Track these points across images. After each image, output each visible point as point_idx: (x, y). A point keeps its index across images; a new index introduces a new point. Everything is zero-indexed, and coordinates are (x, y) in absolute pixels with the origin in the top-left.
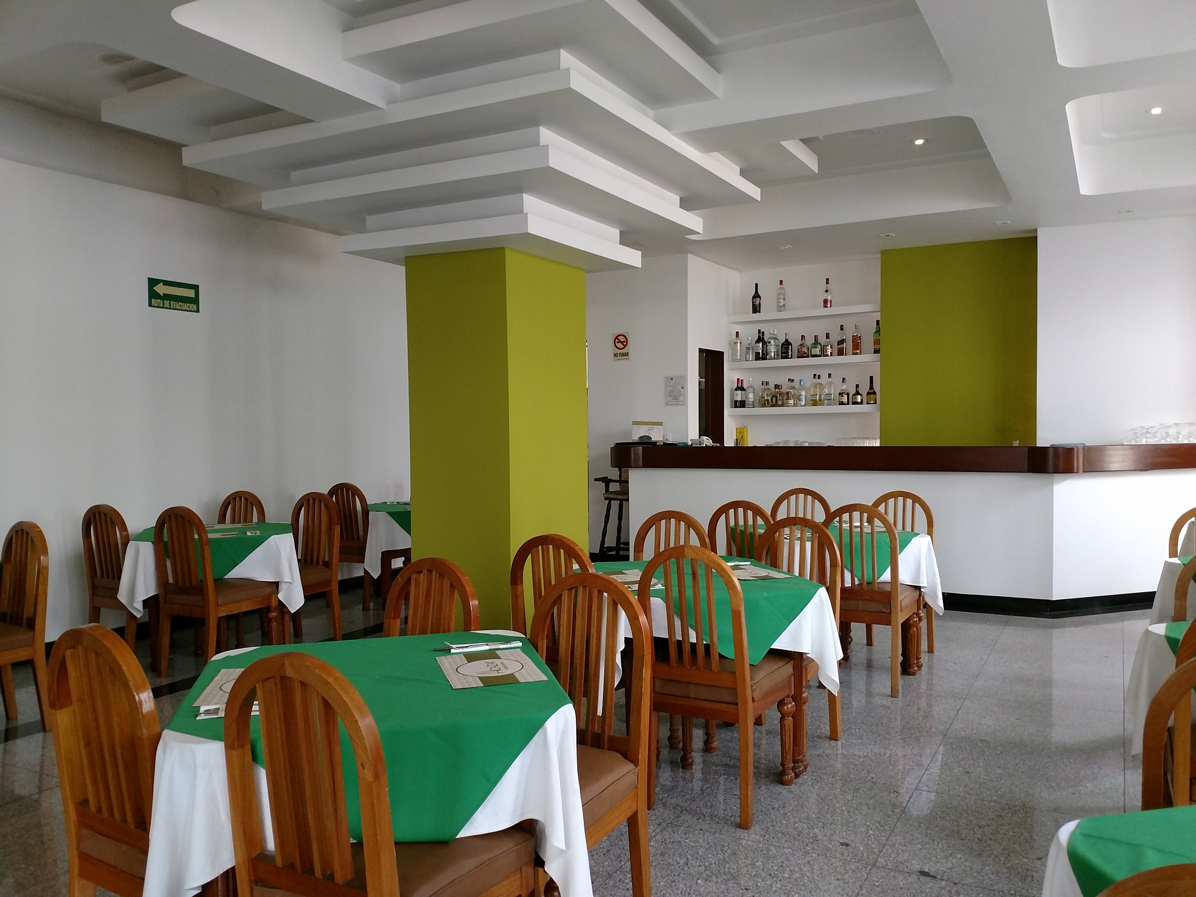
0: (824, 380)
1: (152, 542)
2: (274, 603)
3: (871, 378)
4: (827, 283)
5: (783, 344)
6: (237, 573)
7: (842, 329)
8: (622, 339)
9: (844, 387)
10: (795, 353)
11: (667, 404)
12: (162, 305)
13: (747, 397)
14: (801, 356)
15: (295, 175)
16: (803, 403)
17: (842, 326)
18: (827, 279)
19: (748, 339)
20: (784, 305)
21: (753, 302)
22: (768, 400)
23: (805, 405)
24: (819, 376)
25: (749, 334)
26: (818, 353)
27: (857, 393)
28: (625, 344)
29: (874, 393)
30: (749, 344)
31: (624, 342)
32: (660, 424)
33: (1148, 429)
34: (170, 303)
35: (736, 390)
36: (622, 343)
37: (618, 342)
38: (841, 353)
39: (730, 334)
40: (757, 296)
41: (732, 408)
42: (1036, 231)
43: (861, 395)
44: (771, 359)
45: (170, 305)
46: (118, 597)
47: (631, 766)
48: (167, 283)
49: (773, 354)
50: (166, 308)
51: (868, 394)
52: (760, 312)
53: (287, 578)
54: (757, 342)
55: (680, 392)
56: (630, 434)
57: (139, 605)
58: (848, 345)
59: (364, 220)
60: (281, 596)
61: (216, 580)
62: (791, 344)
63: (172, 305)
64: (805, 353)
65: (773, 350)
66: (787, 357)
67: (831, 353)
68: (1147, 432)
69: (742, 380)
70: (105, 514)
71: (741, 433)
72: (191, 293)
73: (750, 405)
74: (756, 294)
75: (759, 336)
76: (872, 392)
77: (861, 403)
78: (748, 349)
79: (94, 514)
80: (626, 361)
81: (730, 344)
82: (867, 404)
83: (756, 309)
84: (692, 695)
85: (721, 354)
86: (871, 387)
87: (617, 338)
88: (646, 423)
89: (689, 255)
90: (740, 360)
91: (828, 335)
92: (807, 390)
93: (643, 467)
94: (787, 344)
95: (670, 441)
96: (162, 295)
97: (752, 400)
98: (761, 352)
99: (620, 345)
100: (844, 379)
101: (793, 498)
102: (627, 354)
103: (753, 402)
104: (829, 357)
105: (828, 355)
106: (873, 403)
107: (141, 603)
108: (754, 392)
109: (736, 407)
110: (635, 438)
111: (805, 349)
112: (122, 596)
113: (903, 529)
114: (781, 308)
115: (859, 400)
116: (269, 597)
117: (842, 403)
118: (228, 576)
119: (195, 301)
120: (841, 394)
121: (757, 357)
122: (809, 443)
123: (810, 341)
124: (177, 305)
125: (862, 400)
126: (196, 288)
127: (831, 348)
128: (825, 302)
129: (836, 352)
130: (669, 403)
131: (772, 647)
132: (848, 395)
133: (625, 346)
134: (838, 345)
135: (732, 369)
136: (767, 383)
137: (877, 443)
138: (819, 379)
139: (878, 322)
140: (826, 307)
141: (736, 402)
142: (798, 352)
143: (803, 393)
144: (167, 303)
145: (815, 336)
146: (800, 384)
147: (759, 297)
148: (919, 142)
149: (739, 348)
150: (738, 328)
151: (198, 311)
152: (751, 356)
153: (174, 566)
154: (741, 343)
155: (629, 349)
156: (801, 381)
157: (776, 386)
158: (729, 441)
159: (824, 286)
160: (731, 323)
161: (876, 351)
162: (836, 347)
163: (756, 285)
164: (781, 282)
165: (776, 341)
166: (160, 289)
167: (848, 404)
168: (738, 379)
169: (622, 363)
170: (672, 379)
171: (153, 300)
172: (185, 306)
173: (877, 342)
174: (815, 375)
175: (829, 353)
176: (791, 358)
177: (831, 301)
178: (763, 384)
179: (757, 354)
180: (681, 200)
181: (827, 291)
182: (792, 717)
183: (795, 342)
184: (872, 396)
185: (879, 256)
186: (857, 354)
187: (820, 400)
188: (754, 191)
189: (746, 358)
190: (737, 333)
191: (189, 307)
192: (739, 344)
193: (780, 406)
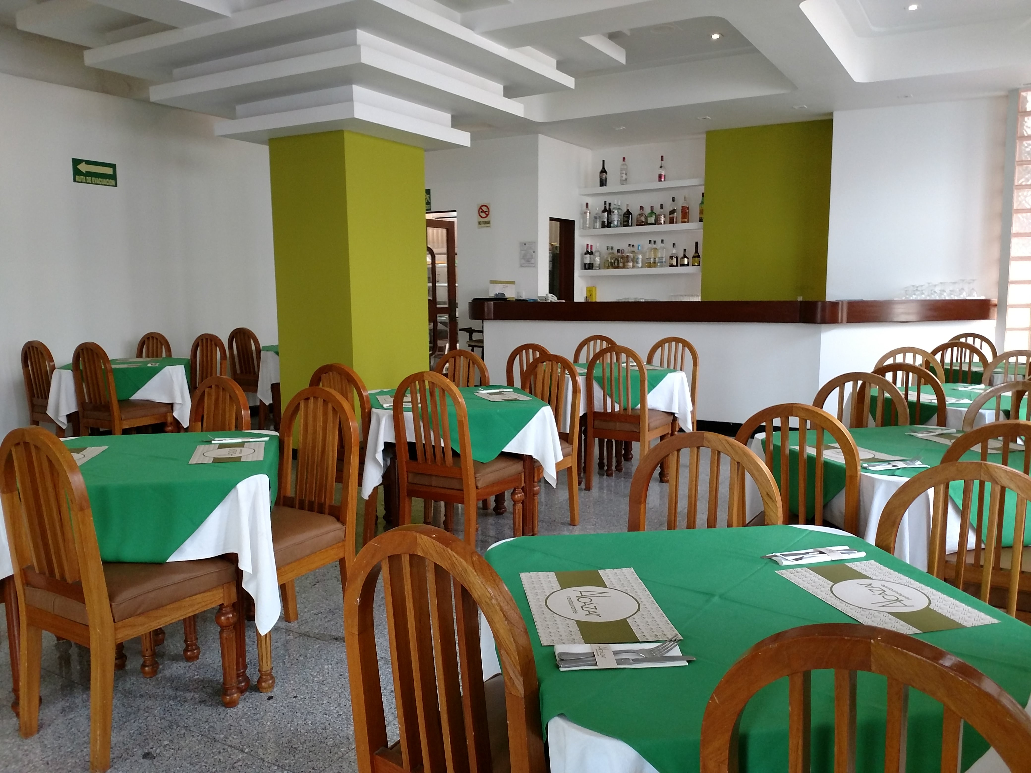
0: (659, 245)
1: (72, 370)
2: (169, 419)
3: (697, 243)
4: (662, 160)
5: (625, 214)
6: (139, 395)
7: (673, 201)
8: (485, 209)
9: (674, 251)
10: (635, 222)
11: (522, 266)
12: (85, 181)
13: (594, 260)
14: (640, 224)
15: (177, 72)
16: (640, 265)
17: (673, 198)
18: (662, 157)
19: (596, 209)
20: (626, 179)
21: (600, 177)
22: (611, 263)
23: (642, 267)
24: (655, 242)
25: (597, 205)
26: (653, 222)
27: (685, 256)
28: (487, 213)
29: (699, 256)
30: (596, 214)
31: (486, 211)
32: (513, 283)
33: (917, 287)
34: (92, 179)
35: (586, 254)
36: (485, 212)
37: (482, 212)
38: (672, 221)
39: (582, 205)
40: (604, 171)
41: (582, 269)
42: (832, 114)
43: (687, 258)
44: (614, 227)
45: (92, 181)
46: (47, 412)
47: (339, 525)
48: (88, 162)
49: (616, 223)
50: (89, 183)
51: (694, 257)
52: (606, 186)
53: (178, 400)
54: (604, 211)
55: (532, 256)
56: (487, 291)
57: (64, 420)
58: (678, 215)
59: (235, 109)
60: (175, 414)
61: (120, 401)
62: (631, 214)
63: (93, 180)
64: (643, 222)
65: (616, 219)
66: (628, 225)
67: (664, 222)
68: (917, 290)
69: (591, 246)
70: (36, 348)
71: (590, 291)
72: (109, 171)
73: (597, 267)
74: (603, 170)
75: (605, 207)
76: (697, 256)
77: (688, 265)
78: (596, 218)
79: (29, 348)
80: (488, 228)
81: (582, 214)
82: (693, 266)
83: (603, 183)
84: (433, 485)
85: (573, 222)
86: (697, 252)
87: (480, 208)
88: (500, 282)
89: (540, 135)
90: (589, 228)
91: (662, 206)
92: (644, 254)
93: (494, 319)
94: (628, 213)
95: (524, 298)
96: (85, 172)
97: (598, 263)
98: (606, 220)
99: (483, 215)
100: (674, 244)
101: (592, 343)
102: (488, 223)
103: (599, 264)
104: (663, 226)
105: (661, 224)
106: (698, 265)
107: (65, 417)
108: (600, 257)
109: (585, 269)
110: (492, 295)
111: (643, 219)
112: (50, 412)
113: (668, 367)
114: (624, 182)
115: (686, 263)
116: (165, 415)
117: (672, 265)
118: (131, 399)
119: (113, 177)
120: (671, 258)
121: (603, 226)
122: (645, 299)
123: (647, 211)
124: (98, 180)
125: (688, 263)
126: (113, 166)
127: (664, 217)
128: (660, 176)
129: (668, 220)
130: (523, 265)
131: (503, 451)
132: (677, 258)
133: (487, 215)
134: (670, 214)
135: (582, 236)
136: (612, 248)
137: (699, 299)
138: (654, 244)
139: (703, 194)
140: (660, 181)
141: (585, 264)
142: (637, 221)
143: (640, 257)
144: (89, 179)
145: (651, 207)
146: (638, 249)
147: (605, 172)
148: (715, 37)
149: (588, 218)
150: (590, 200)
151: (116, 186)
152: (598, 224)
153: (88, 389)
154: (590, 213)
155: (492, 217)
156: (639, 246)
157: (618, 251)
158: (579, 296)
159: (659, 163)
160: (583, 195)
161: (701, 220)
162: (668, 216)
163: (604, 161)
164: (624, 159)
165: (620, 211)
166: (83, 167)
167: (677, 266)
168: (588, 245)
169: (485, 230)
170: (525, 244)
171: (77, 176)
172: (105, 181)
173: (701, 212)
174: (650, 241)
175: (662, 222)
176: (631, 226)
177: (665, 176)
178: (607, 249)
179: (604, 222)
180: (505, 88)
181: (661, 167)
182: (522, 503)
183: (635, 211)
184: (696, 259)
185: (705, 136)
186: (685, 222)
187: (654, 263)
188: (569, 81)
189: (594, 226)
190: (587, 204)
191: (108, 182)
192: (588, 214)
193: (621, 268)
